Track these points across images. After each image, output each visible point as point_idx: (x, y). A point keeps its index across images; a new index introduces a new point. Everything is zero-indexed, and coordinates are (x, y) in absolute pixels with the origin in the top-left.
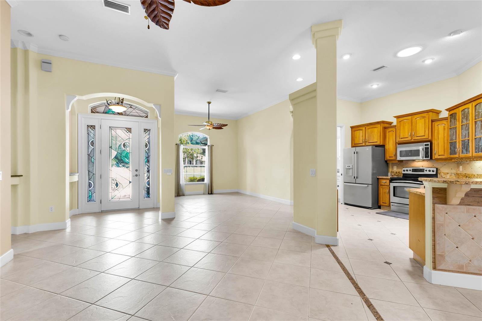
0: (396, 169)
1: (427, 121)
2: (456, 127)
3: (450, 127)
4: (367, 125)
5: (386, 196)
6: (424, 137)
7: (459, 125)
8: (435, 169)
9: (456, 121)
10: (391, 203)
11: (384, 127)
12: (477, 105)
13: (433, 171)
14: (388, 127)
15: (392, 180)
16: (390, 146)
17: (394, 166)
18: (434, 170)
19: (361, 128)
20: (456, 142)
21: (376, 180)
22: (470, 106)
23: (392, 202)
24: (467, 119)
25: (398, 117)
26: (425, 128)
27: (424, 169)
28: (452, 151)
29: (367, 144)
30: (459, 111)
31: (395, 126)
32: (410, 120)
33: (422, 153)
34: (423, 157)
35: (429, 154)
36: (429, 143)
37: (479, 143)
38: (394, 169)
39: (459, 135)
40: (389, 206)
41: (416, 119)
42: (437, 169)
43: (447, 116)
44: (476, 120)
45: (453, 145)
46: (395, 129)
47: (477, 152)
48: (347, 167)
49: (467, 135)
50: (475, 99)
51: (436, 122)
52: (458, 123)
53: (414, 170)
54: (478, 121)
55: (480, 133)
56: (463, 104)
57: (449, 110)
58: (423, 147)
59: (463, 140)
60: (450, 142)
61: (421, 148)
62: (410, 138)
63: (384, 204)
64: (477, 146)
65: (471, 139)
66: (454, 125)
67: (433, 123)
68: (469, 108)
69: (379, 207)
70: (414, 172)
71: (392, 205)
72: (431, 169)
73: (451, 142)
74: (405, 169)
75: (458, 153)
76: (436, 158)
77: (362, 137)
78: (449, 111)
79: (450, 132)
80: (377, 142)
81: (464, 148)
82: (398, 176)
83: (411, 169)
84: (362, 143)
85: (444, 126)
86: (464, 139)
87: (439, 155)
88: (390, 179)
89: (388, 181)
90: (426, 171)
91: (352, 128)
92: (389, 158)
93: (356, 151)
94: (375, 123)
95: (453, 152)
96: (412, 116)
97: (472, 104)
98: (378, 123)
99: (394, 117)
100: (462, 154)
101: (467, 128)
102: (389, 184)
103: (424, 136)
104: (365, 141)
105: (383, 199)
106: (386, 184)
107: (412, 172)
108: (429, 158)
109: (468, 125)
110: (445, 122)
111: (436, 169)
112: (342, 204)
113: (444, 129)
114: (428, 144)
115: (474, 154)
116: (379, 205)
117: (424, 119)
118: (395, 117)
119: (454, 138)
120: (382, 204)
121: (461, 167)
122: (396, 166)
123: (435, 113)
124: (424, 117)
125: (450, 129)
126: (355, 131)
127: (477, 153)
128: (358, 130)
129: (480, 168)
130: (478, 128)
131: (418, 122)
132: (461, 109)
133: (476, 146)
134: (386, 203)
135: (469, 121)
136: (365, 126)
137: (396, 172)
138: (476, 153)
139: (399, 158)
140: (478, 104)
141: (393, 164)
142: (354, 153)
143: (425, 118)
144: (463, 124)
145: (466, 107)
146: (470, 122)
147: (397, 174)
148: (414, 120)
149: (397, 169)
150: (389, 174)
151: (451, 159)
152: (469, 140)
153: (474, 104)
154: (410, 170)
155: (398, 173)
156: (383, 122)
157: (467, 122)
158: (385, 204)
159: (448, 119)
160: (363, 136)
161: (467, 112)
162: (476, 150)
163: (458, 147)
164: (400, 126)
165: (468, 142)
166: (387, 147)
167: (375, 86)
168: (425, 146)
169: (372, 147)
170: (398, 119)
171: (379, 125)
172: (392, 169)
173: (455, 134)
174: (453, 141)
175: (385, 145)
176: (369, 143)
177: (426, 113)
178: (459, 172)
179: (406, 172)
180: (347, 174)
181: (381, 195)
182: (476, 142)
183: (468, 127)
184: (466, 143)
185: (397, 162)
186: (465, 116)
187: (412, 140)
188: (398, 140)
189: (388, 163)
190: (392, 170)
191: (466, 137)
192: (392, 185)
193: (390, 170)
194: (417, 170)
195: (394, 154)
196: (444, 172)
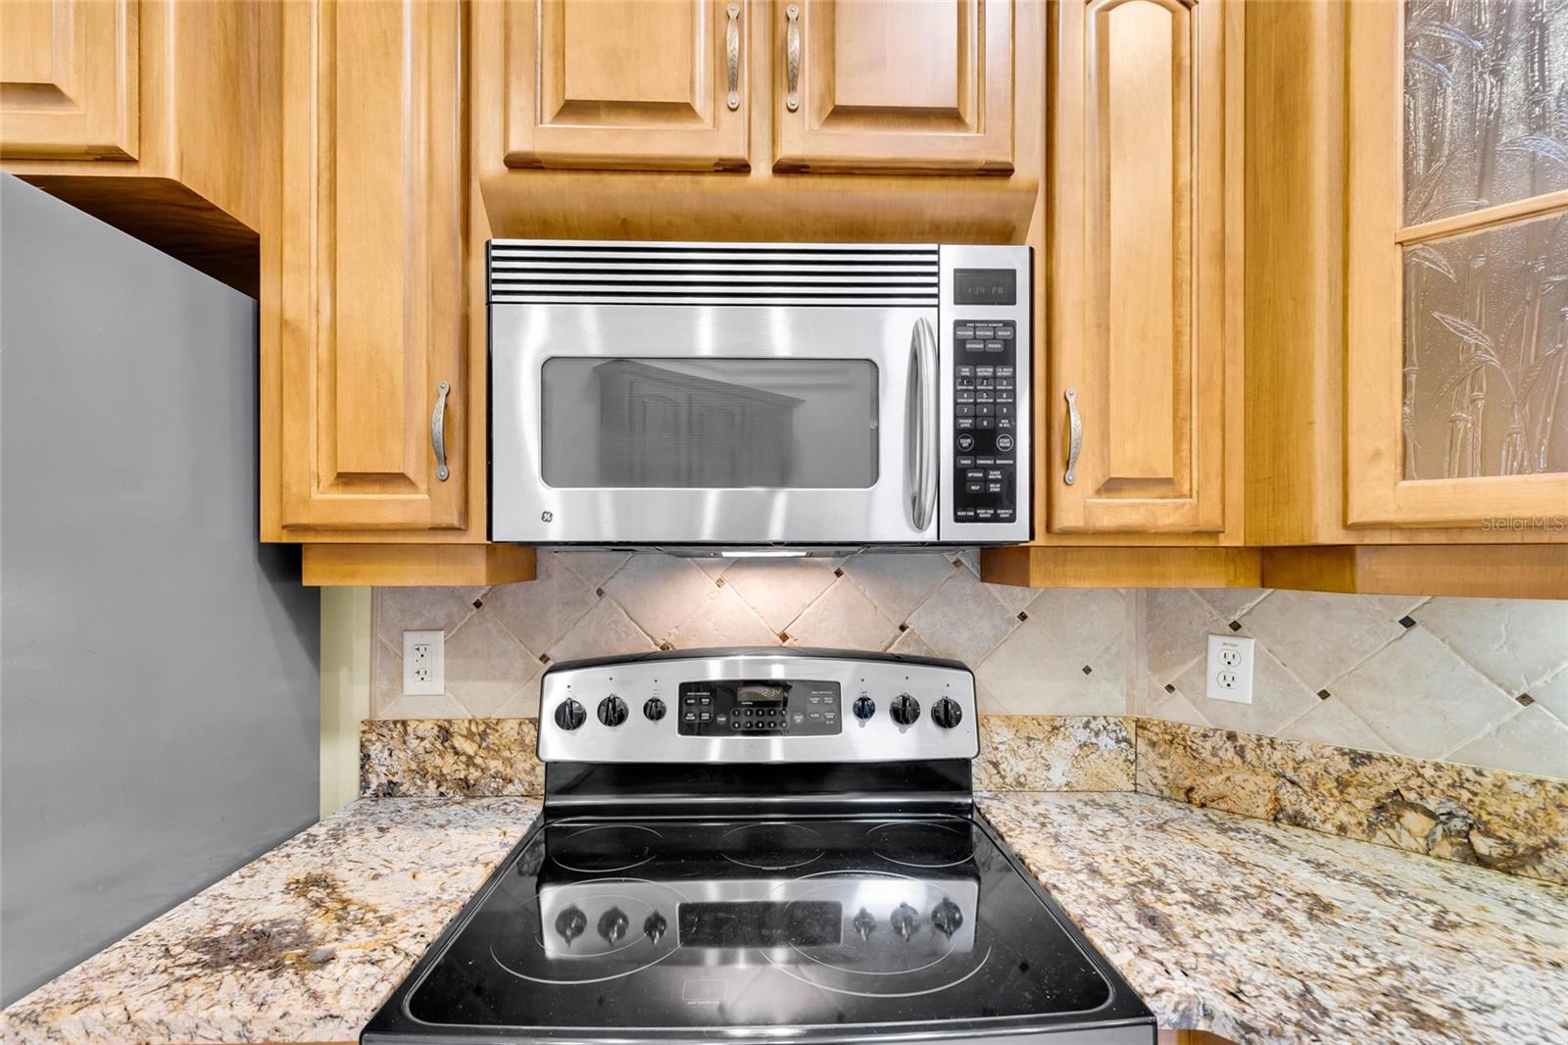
0: (437, 685)
6: (950, 135)
17: (411, 640)
38: (411, 685)
53: (711, 707)
61: (899, 326)
87: (1112, 486)
90: (863, 710)
103: (951, 116)
114: (1006, 276)
137: (445, 733)
141: (411, 611)
147: (449, 765)
149: (448, 677)
154: (654, 711)
155: (469, 748)
168: (961, 298)
172: (383, 685)
189: (316, 591)
190: (375, 704)
193: (354, 694)
194: (743, 693)
195: (428, 413)
196: (1016, 708)
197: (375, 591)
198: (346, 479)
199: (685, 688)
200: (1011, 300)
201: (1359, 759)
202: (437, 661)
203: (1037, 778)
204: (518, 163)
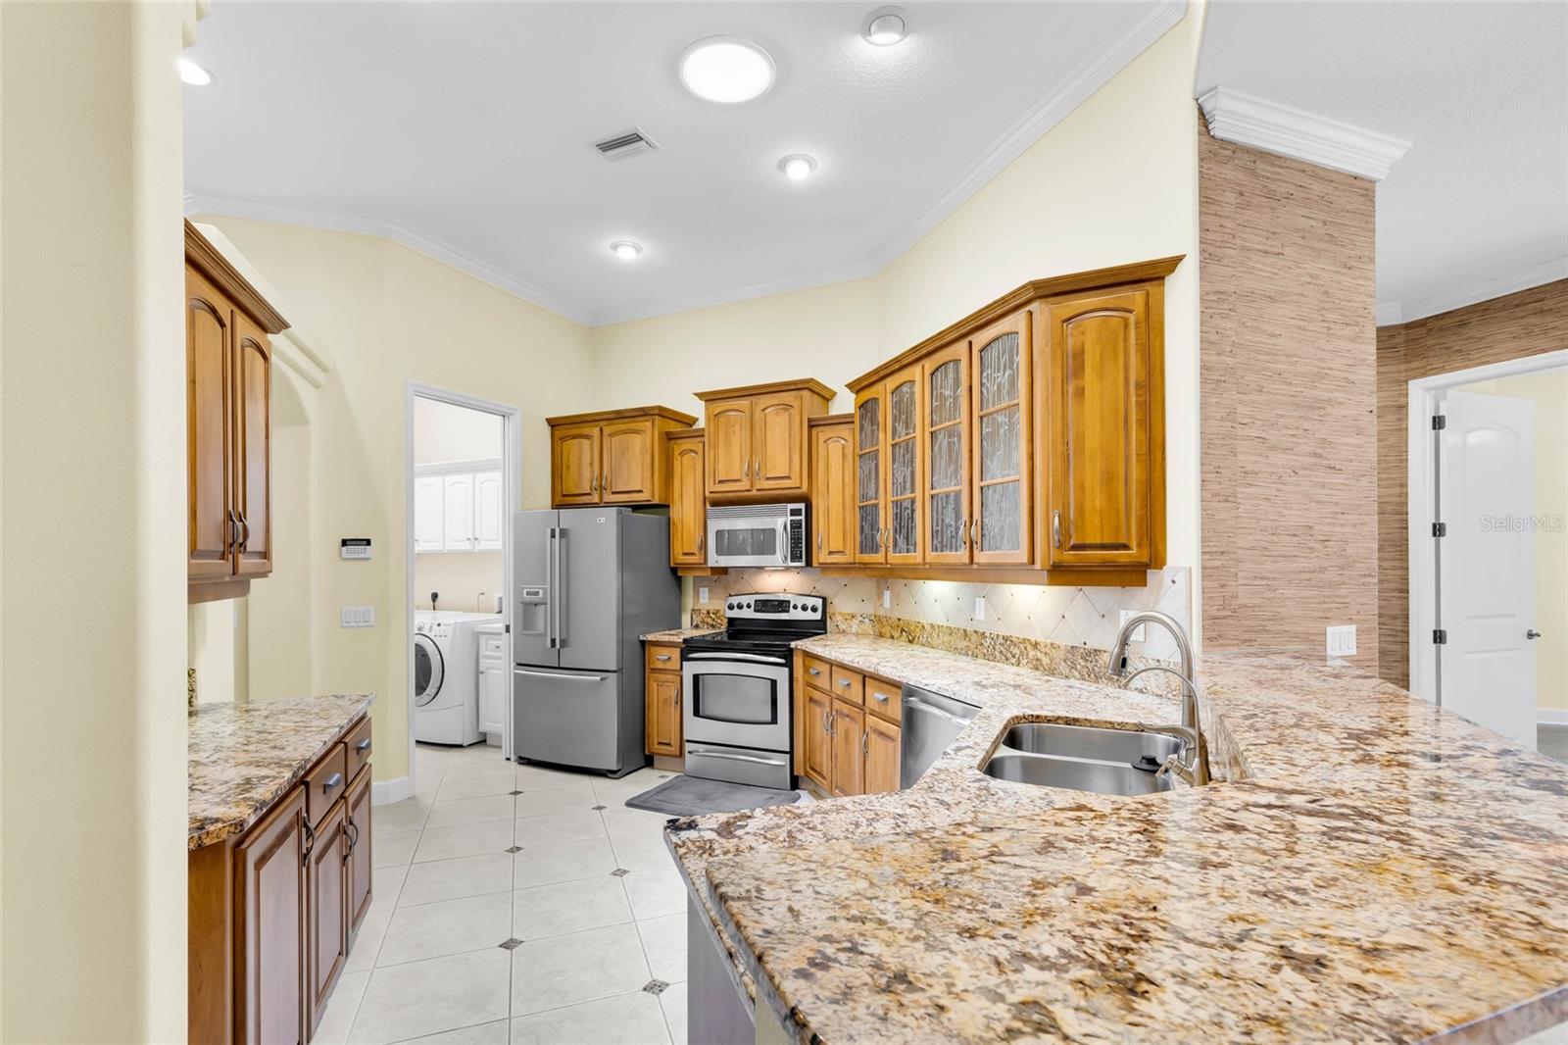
0: (707, 601)
1: (797, 420)
2: (878, 450)
3: (861, 450)
4: (606, 417)
5: (670, 715)
6: (788, 481)
7: (884, 443)
8: (819, 603)
9: (875, 427)
10: (687, 744)
11: (667, 434)
12: (937, 369)
13: (814, 609)
14: (677, 433)
15: (689, 648)
16: (686, 510)
17: (701, 589)
18: (817, 605)
19: (586, 431)
20: (876, 506)
21: (638, 646)
22: (915, 373)
23: (688, 741)
24: (908, 424)
25: (710, 398)
26: (790, 450)
27: (789, 602)
28: (866, 538)
29: (609, 497)
30: (883, 391)
31: (700, 434)
32: (747, 412)
33: (782, 542)
34: (786, 558)
35: (802, 548)
36: (802, 506)
37: (942, 514)
38: (701, 601)
39: (885, 481)
40: (681, 754)
41: (763, 410)
42: (824, 600)
43: (853, 411)
44: (934, 428)
45: (868, 515)
46: (701, 445)
47: (937, 550)
48: (528, 593)
49: (908, 484)
50: (931, 348)
51: (820, 428)
52: (881, 436)
53: (763, 605)
54: (939, 430)
55: (947, 478)
56: (897, 366)
57: (857, 387)
58: (784, 519)
59: (897, 502)
60: (862, 504)
61: (779, 522)
62: (745, 485)
63: (664, 749)
64: (937, 525)
65: (921, 497)
66: (873, 446)
67: (814, 431)
68: (914, 381)
69: (649, 762)
70: (764, 612)
71: (689, 752)
72: (810, 602)
73: (863, 507)
74: (735, 601)
75: (883, 549)
76: (821, 561)
77: (589, 469)
78: (857, 392)
79: (861, 467)
80: (641, 491)
81: (900, 531)
82: (713, 626)
83: (751, 599)
84: (588, 492)
85: (843, 445)
86: (899, 498)
87: (831, 553)
88: (684, 646)
89: (676, 653)
90: (795, 607)
91: (554, 424)
92: (682, 559)
93: (561, 527)
94: (632, 414)
95: (869, 544)
96: (752, 398)
97: (923, 366)
98: (644, 413)
99: (695, 394)
100: (894, 552)
101: (908, 457)
102: (679, 664)
103: (789, 478)
104: (601, 486)
105: (661, 727)
106: (668, 666)
107: (755, 611)
108: (803, 564)
109: (910, 446)
110: (844, 431)
111: (821, 600)
112: (508, 759)
113: (844, 457)
114: (801, 510)
115: (931, 557)
116: (647, 753)
117: (787, 414)
118: (700, 395)
119: (872, 493)
120: (656, 748)
121: (887, 594)
122: (707, 589)
123: (819, 398)
124: (788, 407)
125: (861, 456)
126: (563, 439)
127: (939, 553)
128: (575, 437)
129: (937, 603)
130: (941, 457)
131: (769, 419)
132: (891, 383)
133: (935, 524)
134: (669, 744)
135: (914, 432)
136: (602, 424)
137: (708, 613)
138: (934, 553)
139: (715, 560)
140: (941, 367)
141: (699, 582)
142: (553, 536)
143: (792, 411)
144: (897, 440)
145: (905, 380)
146: (918, 433)
147: (709, 621)
148: (758, 415)
149: (710, 598)
150: (686, 619)
151: (865, 567)
152: (913, 502)
153: (929, 364)
154: (749, 606)
155: (713, 616)
156: (662, 413)
157: (907, 434)
158: (668, 748)
159: (853, 422)
160: (591, 464)
161: (908, 395)
162: (935, 541)
163: (882, 526)
164: (716, 434)
165: (913, 511)
166: (675, 512)
167: (627, 254)
168: (791, 515)
169: (619, 513)
170: (708, 403)
171: (648, 424)
172: (695, 600)
173: (873, 475)
174: (869, 503)
175: (668, 506)
176: (613, 493)
177: (794, 393)
178: (881, 613)
179: (736, 614)
180: (525, 629)
181: (653, 714)
182: (935, 513)
183: (912, 454)
184: (905, 509)
185: (709, 573)
186: (903, 412)
187: (754, 492)
188: (710, 487)
189: (680, 577)
190: (694, 605)
191: (905, 489)
192: (690, 669)
193: (689, 602)
194: (769, 604)
195: (698, 541)
196: (844, 611)
197: (695, 577)
198: (685, 554)
199: (756, 601)
200: (801, 515)
201: (899, 620)
202: (707, 595)
203: (848, 630)
204: (711, 492)
